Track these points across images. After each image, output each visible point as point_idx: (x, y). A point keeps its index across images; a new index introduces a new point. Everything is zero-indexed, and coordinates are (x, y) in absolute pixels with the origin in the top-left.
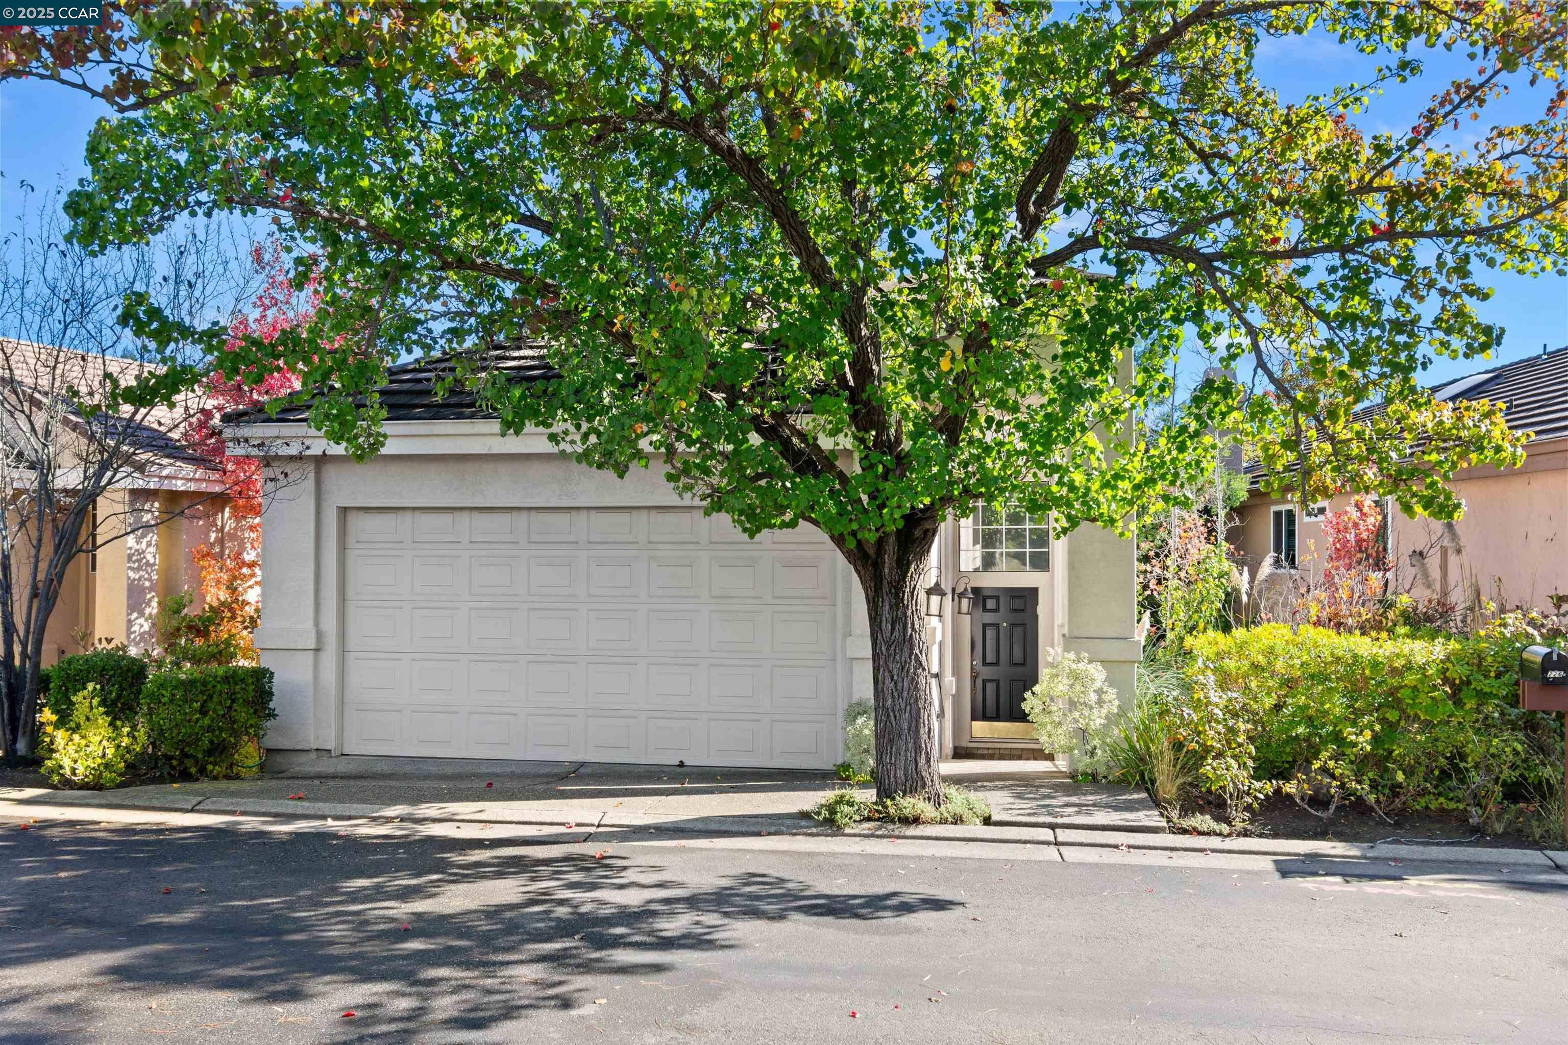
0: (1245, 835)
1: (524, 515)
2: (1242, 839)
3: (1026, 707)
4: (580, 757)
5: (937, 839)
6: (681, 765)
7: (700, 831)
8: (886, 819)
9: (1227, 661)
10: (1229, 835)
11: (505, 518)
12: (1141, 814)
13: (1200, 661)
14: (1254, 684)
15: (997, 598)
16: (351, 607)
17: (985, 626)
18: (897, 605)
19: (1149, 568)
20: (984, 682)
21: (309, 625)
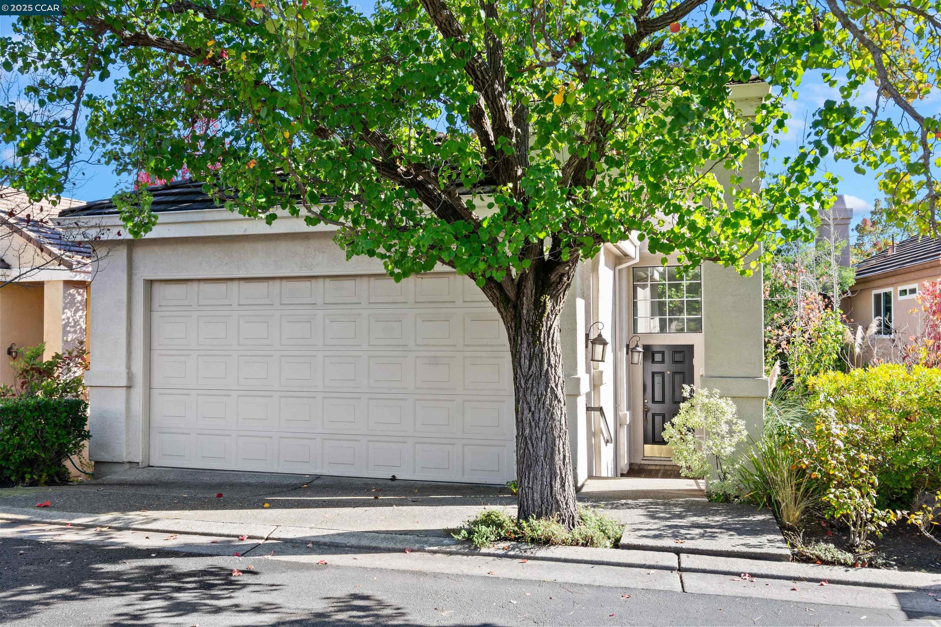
0: (871, 566)
1: (277, 282)
2: (866, 570)
3: (666, 436)
4: (318, 472)
5: (566, 561)
6: (394, 478)
7: (352, 547)
8: (519, 539)
9: (847, 396)
10: (854, 565)
11: (263, 286)
12: (764, 539)
13: (822, 396)
14: (871, 416)
15: (663, 353)
16: (155, 355)
17: (653, 374)
18: (534, 342)
19: (780, 332)
20: (654, 415)
21: (123, 369)
